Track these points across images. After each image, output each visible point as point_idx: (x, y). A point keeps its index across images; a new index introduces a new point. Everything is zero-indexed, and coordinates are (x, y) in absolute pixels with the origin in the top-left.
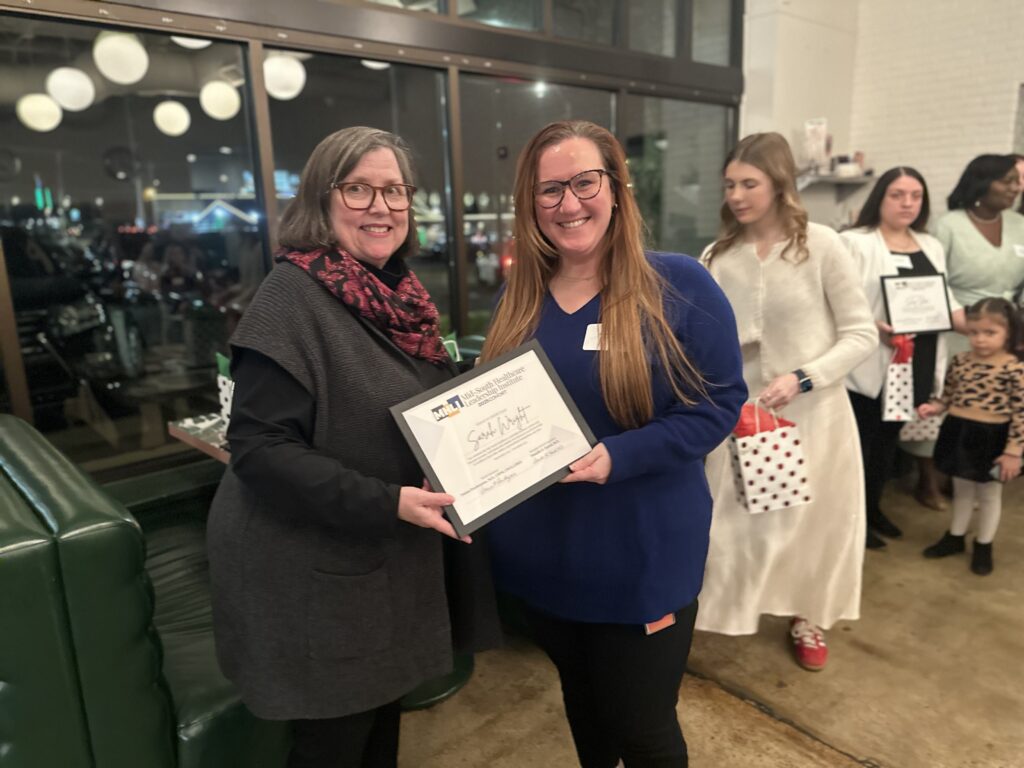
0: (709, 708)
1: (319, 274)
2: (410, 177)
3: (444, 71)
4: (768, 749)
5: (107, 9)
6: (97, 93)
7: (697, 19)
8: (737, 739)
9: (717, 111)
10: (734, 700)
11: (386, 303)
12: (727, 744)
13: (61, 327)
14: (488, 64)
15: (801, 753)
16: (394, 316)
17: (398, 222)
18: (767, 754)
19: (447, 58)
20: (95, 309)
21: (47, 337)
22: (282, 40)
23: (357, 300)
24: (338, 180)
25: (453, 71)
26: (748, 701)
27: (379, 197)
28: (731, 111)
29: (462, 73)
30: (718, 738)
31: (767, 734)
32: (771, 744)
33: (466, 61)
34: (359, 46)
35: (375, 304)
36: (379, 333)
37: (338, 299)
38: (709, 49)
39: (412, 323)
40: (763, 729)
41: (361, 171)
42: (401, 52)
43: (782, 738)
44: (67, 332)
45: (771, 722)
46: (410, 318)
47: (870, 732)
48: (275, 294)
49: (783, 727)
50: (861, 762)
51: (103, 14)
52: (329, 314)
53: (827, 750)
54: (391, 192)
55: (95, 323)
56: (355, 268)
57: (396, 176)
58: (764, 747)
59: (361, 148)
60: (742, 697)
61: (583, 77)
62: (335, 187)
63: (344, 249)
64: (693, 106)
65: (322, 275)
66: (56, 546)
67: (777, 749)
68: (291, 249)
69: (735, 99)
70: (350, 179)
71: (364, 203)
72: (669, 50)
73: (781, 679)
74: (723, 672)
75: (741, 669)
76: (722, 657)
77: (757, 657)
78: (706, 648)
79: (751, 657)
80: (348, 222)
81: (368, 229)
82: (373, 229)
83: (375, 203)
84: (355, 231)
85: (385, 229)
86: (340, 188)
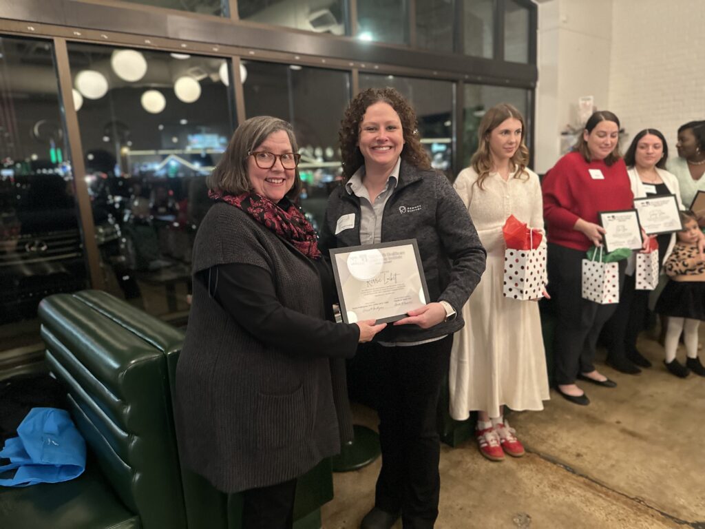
0: (534, 469)
3: (349, 72)
4: (573, 492)
6: (110, 87)
7: (507, 33)
8: (554, 486)
9: (519, 93)
10: (549, 464)
11: (291, 224)
12: (547, 489)
14: (377, 67)
15: (594, 494)
16: (296, 232)
17: (289, 176)
18: (573, 495)
19: (351, 64)
20: (114, 228)
22: (251, 55)
25: (355, 72)
26: (558, 465)
27: (278, 161)
28: (529, 93)
29: (360, 73)
30: (541, 486)
31: (572, 483)
32: (575, 489)
35: (285, 225)
37: (261, 223)
38: (515, 52)
42: (324, 61)
43: (582, 485)
45: (574, 477)
47: (636, 482)
49: (582, 479)
50: (633, 499)
53: (610, 492)
56: (269, 204)
58: (571, 491)
59: (268, 131)
60: (555, 462)
61: (435, 73)
62: (251, 154)
65: (250, 210)
67: (578, 491)
69: (532, 84)
72: (488, 53)
73: (579, 452)
74: (541, 448)
75: (552, 446)
76: (540, 440)
77: (562, 440)
78: (529, 435)
79: (558, 440)
80: (258, 176)
81: (270, 180)
82: (273, 180)
83: (276, 165)
84: (262, 182)
85: (281, 181)
86: (255, 155)
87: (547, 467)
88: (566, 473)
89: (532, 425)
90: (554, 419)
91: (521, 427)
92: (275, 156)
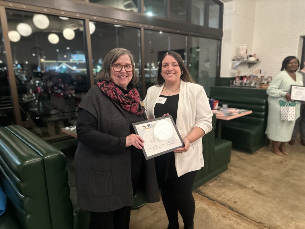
5: (46, 9)
8: (224, 217)
9: (215, 41)
10: (222, 206)
11: (118, 96)
12: (221, 218)
14: (152, 27)
16: (121, 100)
17: (129, 75)
18: (232, 221)
19: (141, 25)
24: (112, 63)
25: (142, 29)
26: (226, 207)
28: (219, 42)
29: (145, 29)
30: (218, 217)
31: (232, 215)
32: (233, 218)
33: (146, 26)
34: (116, 21)
35: (115, 97)
36: (117, 105)
37: (106, 95)
38: (213, 24)
42: (128, 23)
43: (236, 216)
46: (127, 101)
47: (260, 214)
51: (45, 11)
55: (33, 99)
59: (119, 55)
61: (178, 31)
65: (102, 88)
69: (220, 38)
72: (202, 24)
73: (235, 201)
74: (219, 199)
75: (224, 198)
76: (219, 195)
77: (228, 195)
78: (214, 193)
79: (227, 195)
80: (115, 75)
81: (120, 77)
82: (121, 77)
83: (122, 70)
84: (117, 77)
85: (125, 77)
86: (113, 66)
87: (221, 208)
88: (229, 211)
89: (215, 188)
90: (225, 186)
91: (211, 189)
92: (122, 66)
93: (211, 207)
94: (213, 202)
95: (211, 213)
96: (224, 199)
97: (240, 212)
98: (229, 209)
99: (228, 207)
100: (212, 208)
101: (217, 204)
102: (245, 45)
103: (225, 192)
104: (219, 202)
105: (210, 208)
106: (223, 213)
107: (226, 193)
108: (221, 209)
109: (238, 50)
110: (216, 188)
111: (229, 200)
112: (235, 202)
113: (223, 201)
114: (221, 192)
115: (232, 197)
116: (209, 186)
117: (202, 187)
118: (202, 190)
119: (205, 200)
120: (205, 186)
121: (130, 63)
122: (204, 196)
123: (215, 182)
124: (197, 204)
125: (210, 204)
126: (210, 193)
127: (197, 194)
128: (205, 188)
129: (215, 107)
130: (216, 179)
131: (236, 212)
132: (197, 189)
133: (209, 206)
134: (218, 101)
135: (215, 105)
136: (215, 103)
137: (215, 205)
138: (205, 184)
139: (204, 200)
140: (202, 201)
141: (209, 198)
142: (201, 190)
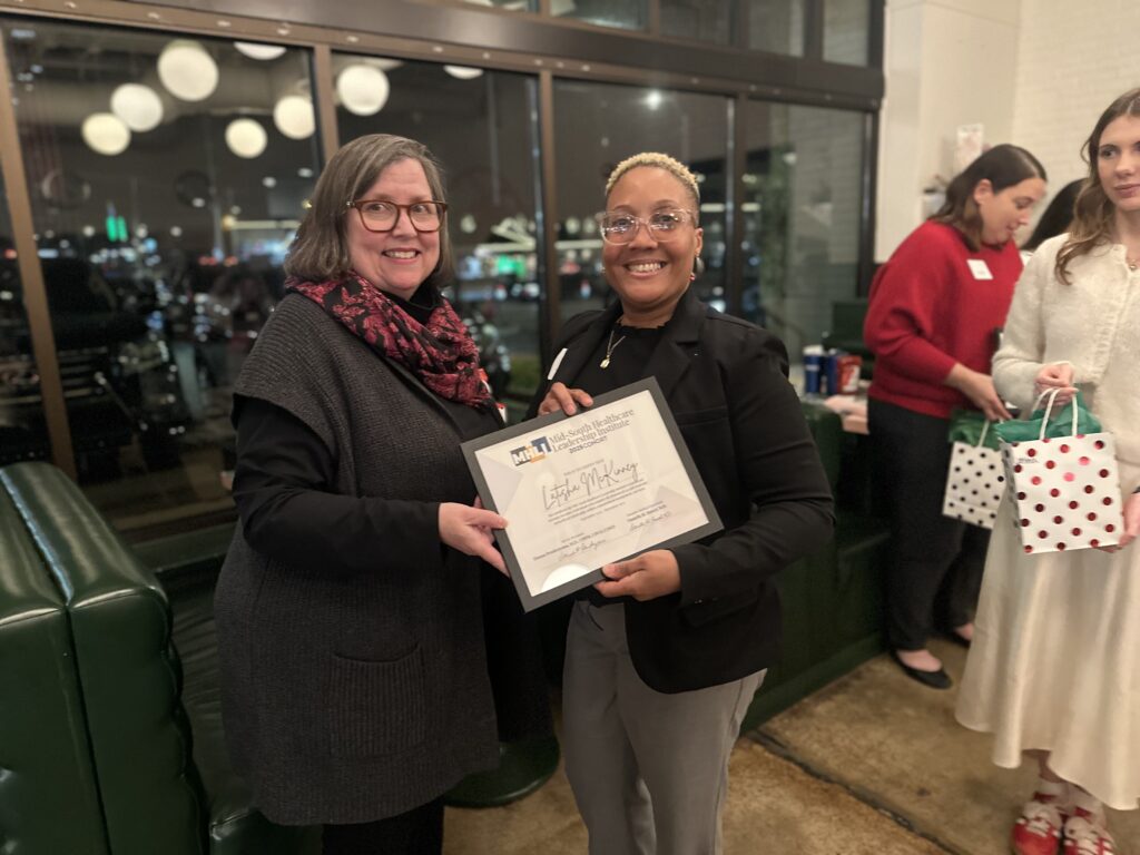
0: (834, 818)
1: (335, 309)
2: (440, 192)
3: (535, 76)
5: (157, 12)
6: (166, 112)
7: (829, 14)
9: (851, 118)
10: (865, 808)
11: (415, 341)
13: (121, 366)
14: (586, 68)
16: (426, 355)
17: (427, 246)
19: (539, 62)
20: (157, 347)
21: (107, 376)
22: (351, 44)
23: (381, 337)
24: (355, 198)
25: (546, 77)
26: (882, 811)
27: (404, 216)
28: (869, 118)
29: (557, 78)
33: (560, 65)
34: (438, 49)
35: (402, 341)
36: (408, 375)
37: (358, 337)
38: (843, 47)
39: (445, 362)
40: (900, 846)
41: (382, 187)
42: (486, 56)
44: (127, 372)
45: (910, 837)
46: (445, 355)
48: (283, 332)
49: (923, 843)
51: (154, 19)
52: (346, 354)
54: (418, 210)
55: (157, 361)
56: (377, 300)
57: (424, 191)
59: (382, 160)
60: (874, 805)
61: (695, 81)
62: (352, 206)
63: (362, 278)
64: (824, 112)
65: (338, 309)
66: (67, 615)
68: (303, 280)
69: (874, 103)
70: (370, 196)
71: (386, 224)
72: (796, 48)
73: (923, 785)
74: (853, 775)
75: (875, 771)
76: (852, 757)
77: (893, 758)
78: (833, 745)
79: (887, 758)
80: (369, 247)
81: (391, 254)
82: (397, 254)
83: (399, 224)
84: (376, 257)
85: (412, 254)
86: (359, 207)
87: (860, 815)
88: (895, 829)
89: (840, 726)
90: (883, 716)
91: (819, 729)
92: (399, 208)
93: (815, 808)
94: (826, 786)
95: (813, 837)
96: (876, 778)
97: (941, 839)
98: (892, 823)
99: (888, 814)
100: (818, 813)
101: (843, 796)
102: (980, 126)
103: (881, 743)
104: (852, 787)
105: (811, 814)
106: (865, 841)
107: (884, 748)
108: (861, 821)
109: (948, 148)
110: (844, 727)
111: (895, 782)
112: (922, 792)
113: (872, 787)
114: (863, 742)
115: (907, 768)
116: (811, 715)
117: (781, 720)
118: (780, 730)
119: (792, 777)
120: (795, 714)
121: (426, 193)
122: (789, 758)
123: (840, 698)
124: (757, 793)
125: (813, 795)
126: (816, 746)
127: (758, 748)
128: (797, 723)
129: (846, 383)
130: (847, 685)
131: (924, 836)
132: (762, 728)
133: (806, 805)
134: (859, 359)
135: (844, 377)
136: (846, 369)
137: (831, 799)
138: (796, 707)
139: (786, 778)
140: (776, 781)
141: (807, 769)
142: (776, 733)
